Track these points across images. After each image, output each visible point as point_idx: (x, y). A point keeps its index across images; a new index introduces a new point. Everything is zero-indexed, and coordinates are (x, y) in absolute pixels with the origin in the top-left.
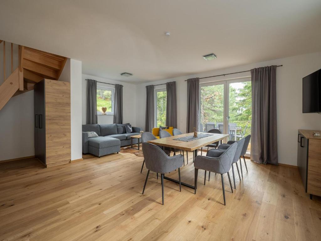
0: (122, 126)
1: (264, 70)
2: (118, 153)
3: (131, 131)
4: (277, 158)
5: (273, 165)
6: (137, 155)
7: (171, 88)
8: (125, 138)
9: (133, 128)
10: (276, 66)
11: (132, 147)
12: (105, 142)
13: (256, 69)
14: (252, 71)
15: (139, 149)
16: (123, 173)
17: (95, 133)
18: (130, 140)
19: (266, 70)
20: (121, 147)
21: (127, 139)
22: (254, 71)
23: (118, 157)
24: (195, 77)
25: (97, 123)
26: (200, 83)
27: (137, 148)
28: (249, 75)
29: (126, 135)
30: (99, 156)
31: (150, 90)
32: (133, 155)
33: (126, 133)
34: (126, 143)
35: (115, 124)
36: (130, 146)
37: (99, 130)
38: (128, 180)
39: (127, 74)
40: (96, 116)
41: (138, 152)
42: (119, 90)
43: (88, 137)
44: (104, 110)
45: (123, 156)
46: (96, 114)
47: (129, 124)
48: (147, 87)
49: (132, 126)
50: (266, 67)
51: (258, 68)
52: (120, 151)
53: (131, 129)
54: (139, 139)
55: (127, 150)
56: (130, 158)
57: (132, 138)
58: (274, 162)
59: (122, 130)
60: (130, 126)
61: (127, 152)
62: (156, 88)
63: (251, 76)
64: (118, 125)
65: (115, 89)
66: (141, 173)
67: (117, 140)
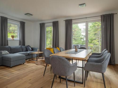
0: (25, 47)
1: (108, 15)
2: (24, 64)
3: (31, 50)
4: (114, 61)
5: (112, 65)
6: (37, 64)
7: (55, 25)
8: (28, 54)
9: (32, 48)
10: (114, 14)
11: (32, 60)
12: (15, 57)
13: (103, 15)
14: (101, 16)
15: (37, 61)
16: (31, 77)
17: (7, 52)
18: (31, 55)
19: (109, 16)
20: (26, 60)
21: (29, 55)
22: (103, 16)
23: (25, 66)
24: (70, 18)
25: (8, 45)
26: (72, 22)
27: (36, 60)
28: (100, 18)
29: (28, 52)
30: (11, 67)
31: (42, 26)
32: (34, 64)
33: (28, 51)
34: (28, 57)
35: (20, 46)
36: (31, 59)
37: (10, 50)
38: (36, 82)
39: (29, 15)
40: (7, 41)
41: (37, 62)
42: (23, 25)
43: (2, 54)
44: (13, 37)
45: (27, 65)
46: (7, 39)
47: (29, 46)
48: (40, 24)
49: (31, 47)
50: (109, 14)
51: (105, 15)
52: (25, 63)
53: (31, 49)
54: (37, 54)
55: (29, 62)
56: (33, 66)
57: (32, 54)
58: (113, 63)
59: (25, 49)
60: (30, 47)
61: (29, 63)
62: (46, 25)
63: (101, 19)
64: (22, 46)
65: (20, 24)
66: (44, 76)
67: (23, 56)
